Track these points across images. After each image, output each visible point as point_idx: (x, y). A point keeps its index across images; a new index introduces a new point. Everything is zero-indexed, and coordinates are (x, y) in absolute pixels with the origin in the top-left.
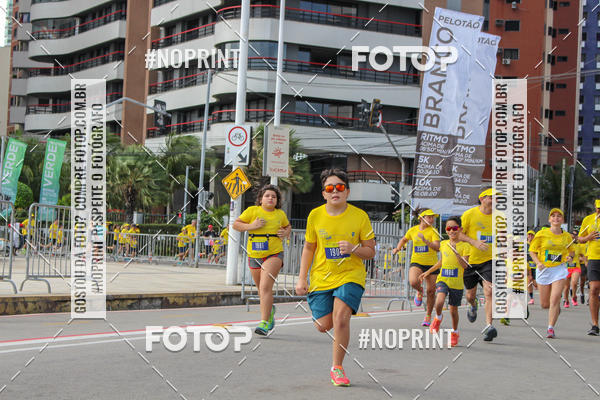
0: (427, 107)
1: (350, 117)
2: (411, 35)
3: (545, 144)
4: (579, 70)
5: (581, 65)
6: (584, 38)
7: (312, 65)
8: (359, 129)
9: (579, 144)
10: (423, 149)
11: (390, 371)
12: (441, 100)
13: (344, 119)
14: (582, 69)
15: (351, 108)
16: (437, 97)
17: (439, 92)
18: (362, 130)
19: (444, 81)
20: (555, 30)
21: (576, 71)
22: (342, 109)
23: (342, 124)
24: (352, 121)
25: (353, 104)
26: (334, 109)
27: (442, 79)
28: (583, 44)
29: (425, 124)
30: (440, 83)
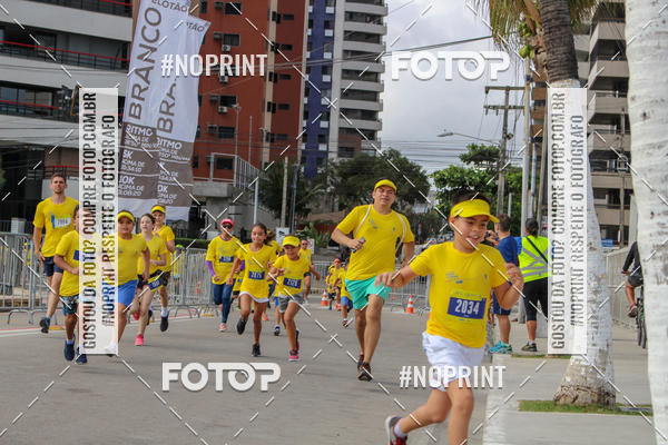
0: (133, 96)
1: (50, 104)
2: (120, 14)
3: (267, 140)
4: (304, 60)
5: (307, 55)
6: (311, 25)
7: (5, 45)
8: (59, 119)
9: (304, 141)
10: (127, 142)
11: (82, 391)
12: (146, 89)
13: (42, 107)
14: (308, 59)
15: (50, 95)
16: (143, 84)
17: (146, 79)
18: (64, 120)
19: (152, 68)
20: (279, 16)
21: (301, 60)
22: (40, 95)
23: (40, 113)
24: (52, 109)
25: (53, 90)
26: (31, 95)
27: (150, 65)
28: (309, 32)
29: (130, 115)
30: (148, 70)
